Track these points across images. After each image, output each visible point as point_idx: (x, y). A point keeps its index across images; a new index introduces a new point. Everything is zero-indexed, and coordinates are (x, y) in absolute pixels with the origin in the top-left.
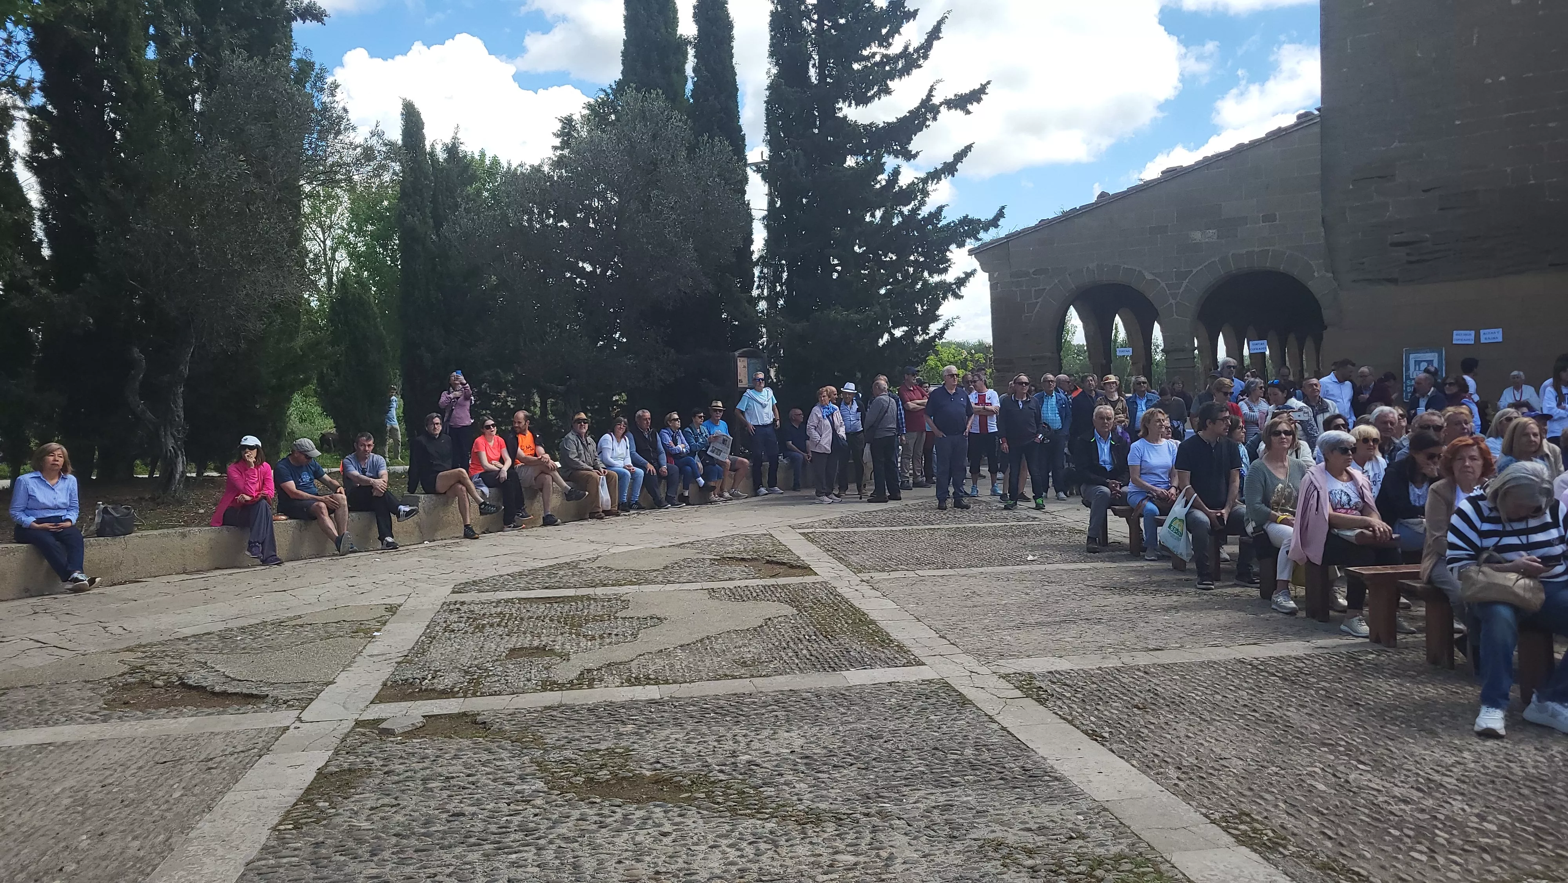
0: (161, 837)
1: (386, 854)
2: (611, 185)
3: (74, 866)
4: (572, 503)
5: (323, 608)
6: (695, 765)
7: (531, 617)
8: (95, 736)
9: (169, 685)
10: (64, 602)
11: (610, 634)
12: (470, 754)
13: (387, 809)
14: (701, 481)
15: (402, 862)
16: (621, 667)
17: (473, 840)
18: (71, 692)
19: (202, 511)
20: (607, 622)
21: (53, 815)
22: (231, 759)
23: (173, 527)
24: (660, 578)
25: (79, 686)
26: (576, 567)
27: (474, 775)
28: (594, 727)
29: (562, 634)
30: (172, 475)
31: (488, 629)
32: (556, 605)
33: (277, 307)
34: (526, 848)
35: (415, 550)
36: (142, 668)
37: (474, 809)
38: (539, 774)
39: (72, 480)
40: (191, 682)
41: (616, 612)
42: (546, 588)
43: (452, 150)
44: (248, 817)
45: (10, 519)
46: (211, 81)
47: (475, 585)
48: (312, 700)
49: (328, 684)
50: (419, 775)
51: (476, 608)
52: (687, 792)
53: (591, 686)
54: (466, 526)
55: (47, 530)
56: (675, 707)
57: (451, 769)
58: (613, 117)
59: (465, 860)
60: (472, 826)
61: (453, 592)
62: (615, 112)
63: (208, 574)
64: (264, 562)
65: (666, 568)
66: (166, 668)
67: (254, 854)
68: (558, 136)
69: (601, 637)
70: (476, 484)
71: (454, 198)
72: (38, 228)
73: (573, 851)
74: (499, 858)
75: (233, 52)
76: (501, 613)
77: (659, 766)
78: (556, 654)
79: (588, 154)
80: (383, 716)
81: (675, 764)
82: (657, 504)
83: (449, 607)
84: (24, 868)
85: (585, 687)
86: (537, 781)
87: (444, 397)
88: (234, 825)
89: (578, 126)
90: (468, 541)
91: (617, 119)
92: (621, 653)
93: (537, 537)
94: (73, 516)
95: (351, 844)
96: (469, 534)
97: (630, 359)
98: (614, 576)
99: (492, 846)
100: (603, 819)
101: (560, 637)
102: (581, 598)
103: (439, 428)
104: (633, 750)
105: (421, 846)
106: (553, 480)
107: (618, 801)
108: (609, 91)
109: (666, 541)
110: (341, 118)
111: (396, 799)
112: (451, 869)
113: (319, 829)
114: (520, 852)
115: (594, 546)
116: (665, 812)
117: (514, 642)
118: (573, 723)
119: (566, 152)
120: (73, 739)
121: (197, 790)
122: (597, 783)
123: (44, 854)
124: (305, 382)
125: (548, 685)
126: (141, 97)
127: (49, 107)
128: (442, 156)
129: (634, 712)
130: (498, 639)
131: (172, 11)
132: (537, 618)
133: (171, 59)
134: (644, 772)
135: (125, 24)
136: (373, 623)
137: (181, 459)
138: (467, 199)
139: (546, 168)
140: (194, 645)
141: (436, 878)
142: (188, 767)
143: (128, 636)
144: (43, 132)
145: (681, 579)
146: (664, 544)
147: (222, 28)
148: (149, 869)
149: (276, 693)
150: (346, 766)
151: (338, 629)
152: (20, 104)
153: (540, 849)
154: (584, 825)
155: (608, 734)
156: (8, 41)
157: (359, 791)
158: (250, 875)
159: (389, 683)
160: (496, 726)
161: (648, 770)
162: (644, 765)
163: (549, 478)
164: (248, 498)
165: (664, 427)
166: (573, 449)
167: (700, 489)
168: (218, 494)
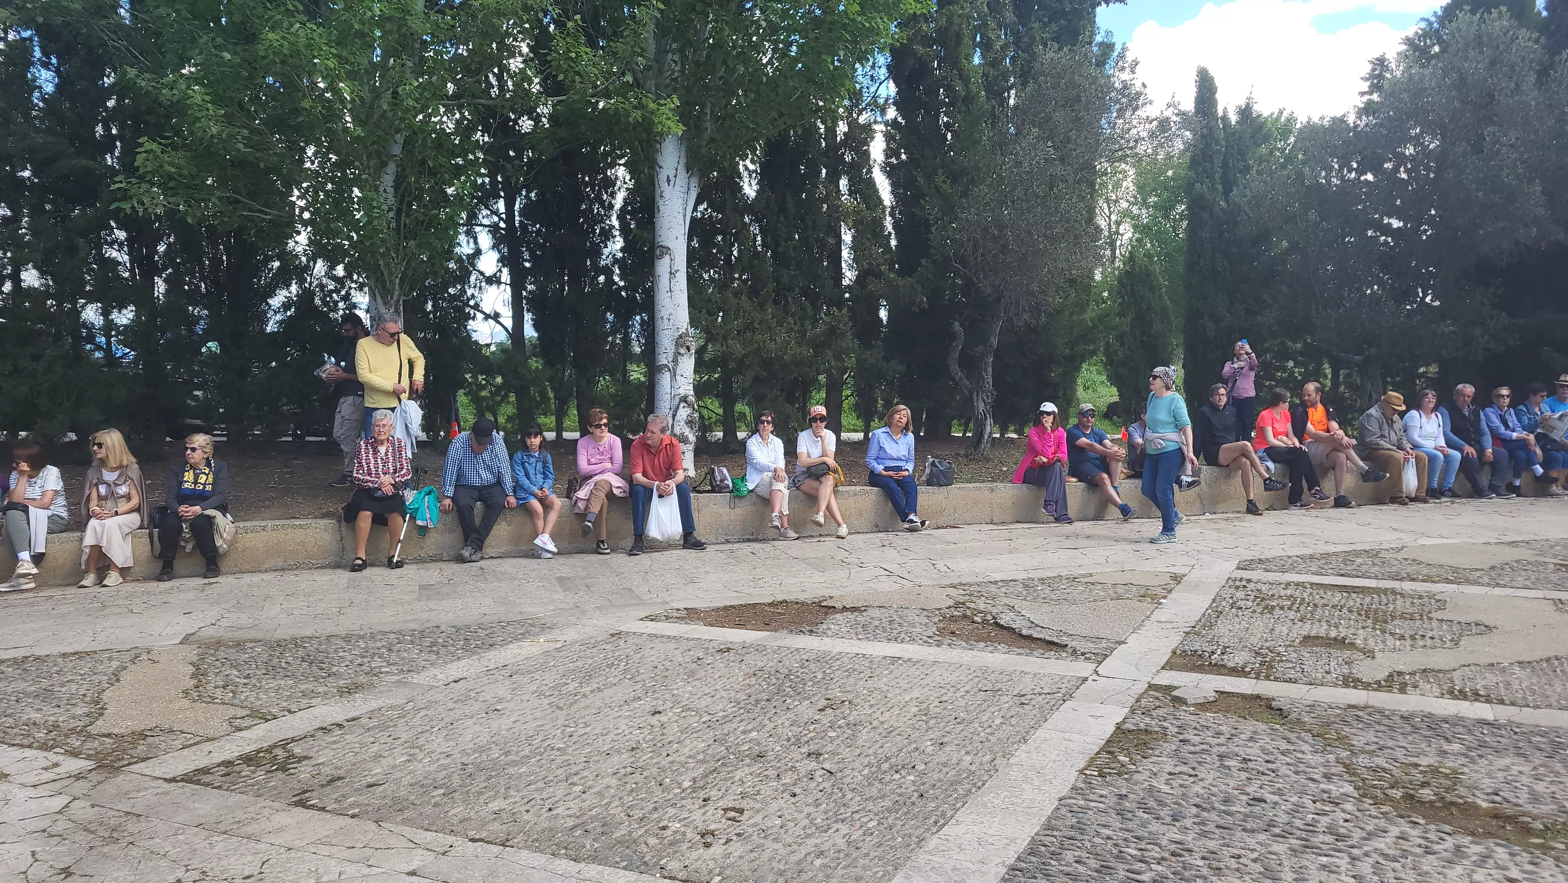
0: (988, 758)
1: (1188, 823)
2: (1429, 128)
3: (923, 767)
4: (1370, 485)
5: (1111, 569)
6: (1547, 808)
7: (1327, 605)
8: (931, 658)
9: (985, 621)
10: (903, 539)
11: (1423, 636)
12: (1268, 740)
13: (1186, 777)
14: (1539, 470)
15: (1203, 834)
16: (1441, 675)
17: (1277, 831)
18: (912, 616)
19: (1005, 469)
20: (1418, 623)
21: (905, 719)
22: (1040, 698)
23: (984, 481)
24: (1486, 579)
25: (918, 612)
26: (1376, 556)
27: (1273, 763)
28: (1410, 738)
29: (1364, 628)
30: (981, 435)
31: (1277, 612)
32: (1354, 595)
33: (1072, 282)
34: (1337, 854)
35: (1197, 521)
36: (964, 604)
37: (1276, 798)
38: (1346, 777)
39: (911, 436)
40: (1002, 622)
41: (1430, 612)
42: (1342, 575)
43: (1245, 112)
44: (1058, 755)
45: (866, 466)
46: (1025, 76)
47: (1261, 562)
48: (1106, 656)
49: (1120, 643)
50: (1215, 750)
51: (1264, 588)
52: (1538, 837)
53: (1403, 690)
54: (1249, 501)
55: (891, 477)
56: (1516, 733)
57: (1248, 751)
58: (1437, 49)
59: (1272, 849)
60: (1275, 815)
61: (1238, 568)
62: (1440, 42)
63: (1011, 526)
64: (1057, 520)
65: (1493, 568)
66: (982, 607)
67: (1065, 792)
68: (1365, 79)
69: (1413, 638)
70: (1261, 458)
71: (1245, 161)
72: (888, 222)
73: (1394, 871)
74: (1308, 856)
75: (1045, 45)
76: (1291, 596)
77: (1498, 799)
78: (1357, 649)
79: (1404, 96)
80: (1175, 683)
81: (1521, 802)
82: (1477, 492)
83: (1235, 584)
84: (887, 759)
85: (1396, 691)
86: (1345, 784)
87: (1228, 368)
88: (1047, 760)
89: (1393, 65)
90: (1250, 517)
91: (1443, 51)
92: (1440, 659)
93: (1328, 519)
94: (910, 467)
95: (1152, 803)
96: (1252, 509)
97: (1448, 326)
98: (1425, 571)
99: (1299, 842)
100: (1429, 844)
101: (1361, 631)
102: (1385, 591)
103: (1224, 399)
104: (1462, 773)
105: (1222, 822)
106: (1347, 458)
107: (1448, 828)
108: (1433, 19)
109: (1493, 537)
110: (1139, 94)
111: (1194, 769)
112: (1255, 855)
113: (1121, 782)
114: (1332, 856)
115: (1398, 535)
116: (1511, 854)
117: (1307, 629)
118: (1382, 728)
119: (1375, 97)
120: (916, 657)
121: (1013, 721)
122: (1418, 802)
123: (901, 750)
124: (1093, 353)
125: (1350, 681)
126: (969, 99)
127: (900, 119)
128: (1233, 118)
129: (1461, 730)
130: (1290, 624)
131: (995, 18)
132: (1333, 607)
133: (993, 63)
134: (1479, 802)
135: (959, 36)
136: (1159, 590)
137: (989, 421)
138: (1260, 160)
139: (1351, 119)
140: (1003, 589)
141: (1241, 860)
142: (1005, 699)
143: (952, 574)
144: (895, 140)
145: (1514, 584)
146: (1489, 541)
147: (1036, 25)
148: (980, 784)
149: (1074, 644)
150: (1142, 726)
151: (1127, 591)
152: (879, 119)
153: (1354, 859)
154: (1406, 845)
155: (1428, 749)
156: (873, 67)
157: (1157, 752)
158: (1064, 810)
159: (1178, 652)
160: (1293, 716)
161: (1484, 800)
162: (1477, 792)
163: (1342, 456)
164: (1045, 460)
165: (1490, 404)
166: (1374, 427)
167: (1538, 479)
168: (1018, 455)
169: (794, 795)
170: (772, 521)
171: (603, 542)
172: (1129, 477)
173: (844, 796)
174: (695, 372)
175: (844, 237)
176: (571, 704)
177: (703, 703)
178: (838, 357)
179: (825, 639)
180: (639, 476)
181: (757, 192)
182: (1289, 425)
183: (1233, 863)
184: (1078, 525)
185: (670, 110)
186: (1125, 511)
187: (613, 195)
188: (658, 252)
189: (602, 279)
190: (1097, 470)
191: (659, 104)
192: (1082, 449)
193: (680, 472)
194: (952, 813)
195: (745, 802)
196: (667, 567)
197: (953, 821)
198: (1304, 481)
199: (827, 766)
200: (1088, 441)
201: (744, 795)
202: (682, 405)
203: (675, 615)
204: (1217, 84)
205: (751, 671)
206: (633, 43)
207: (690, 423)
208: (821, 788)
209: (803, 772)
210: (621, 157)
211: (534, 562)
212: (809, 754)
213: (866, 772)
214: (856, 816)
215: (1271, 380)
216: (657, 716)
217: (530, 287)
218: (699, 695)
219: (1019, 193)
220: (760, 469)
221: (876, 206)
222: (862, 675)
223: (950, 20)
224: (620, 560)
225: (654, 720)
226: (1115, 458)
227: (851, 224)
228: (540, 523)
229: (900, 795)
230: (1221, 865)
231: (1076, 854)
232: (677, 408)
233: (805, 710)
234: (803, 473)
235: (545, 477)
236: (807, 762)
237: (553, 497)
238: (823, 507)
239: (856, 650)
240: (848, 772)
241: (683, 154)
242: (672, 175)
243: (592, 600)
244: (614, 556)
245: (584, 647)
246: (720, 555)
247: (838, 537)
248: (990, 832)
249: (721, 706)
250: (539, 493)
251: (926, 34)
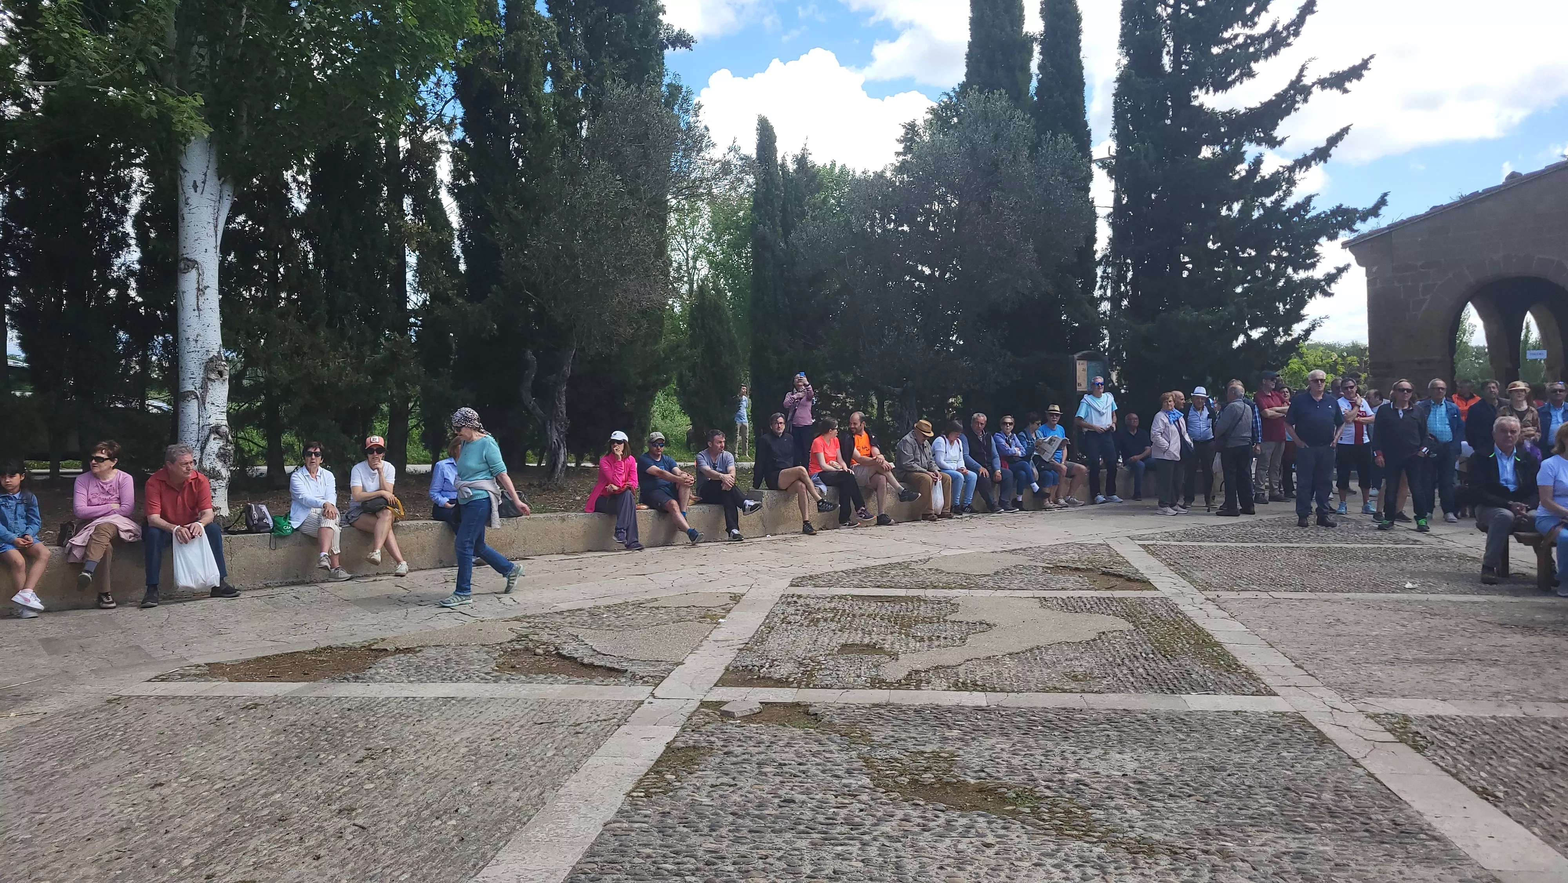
0: (537, 791)
1: (724, 831)
2: (952, 188)
3: (467, 809)
4: (906, 504)
5: (676, 593)
6: (1020, 778)
7: (863, 615)
8: (487, 695)
9: (547, 653)
11: (939, 637)
12: (802, 743)
13: (726, 788)
14: (1036, 487)
15: (737, 841)
16: (949, 671)
17: (802, 827)
18: (471, 653)
19: (578, 498)
20: (936, 625)
21: (453, 762)
22: (595, 726)
23: (555, 511)
24: (991, 584)
25: (477, 649)
26: (907, 567)
27: (805, 765)
28: (920, 729)
29: (892, 633)
30: (555, 465)
31: (822, 624)
32: (887, 604)
33: (644, 313)
34: (851, 842)
35: (758, 543)
36: (526, 636)
37: (804, 797)
38: (865, 770)
40: (564, 653)
41: (946, 615)
42: (878, 587)
43: (801, 161)
44: (607, 781)
45: (429, 498)
46: (596, 109)
47: (812, 579)
48: (664, 678)
49: (678, 664)
50: (754, 759)
51: (812, 602)
52: (1011, 804)
53: (918, 688)
54: (805, 522)
56: (1002, 716)
57: (784, 756)
58: (955, 120)
59: (796, 846)
60: (802, 814)
61: (792, 585)
62: (958, 115)
63: (582, 556)
64: (628, 547)
65: (996, 573)
66: (545, 638)
67: (611, 816)
68: (901, 141)
69: (930, 639)
70: (815, 482)
71: (801, 206)
72: (457, 247)
73: (896, 851)
74: (826, 848)
75: (614, 81)
76: (835, 608)
77: (983, 775)
78: (885, 653)
79: (929, 158)
80: (725, 699)
81: (1000, 775)
82: (990, 508)
83: (787, 600)
84: (429, 806)
85: (913, 688)
86: (864, 777)
87: (788, 397)
88: (596, 787)
89: (921, 131)
90: (806, 537)
91: (960, 122)
92: (950, 656)
93: (871, 536)
95: (693, 817)
96: (808, 530)
97: (967, 362)
98: (945, 579)
99: (819, 836)
100: (926, 822)
101: (889, 637)
102: (912, 599)
103: (783, 427)
104: (958, 756)
105: (754, 826)
106: (887, 481)
107: (942, 806)
108: (952, 94)
109: (999, 547)
110: (703, 136)
111: (734, 779)
112: (781, 853)
113: (666, 800)
114: (846, 845)
115: (925, 548)
116: (989, 822)
117: (845, 638)
118: (899, 722)
119: (909, 157)
120: (471, 696)
121: (566, 752)
122: (921, 785)
123: (444, 795)
124: (667, 383)
125: (877, 683)
126: (540, 126)
127: (468, 140)
128: (791, 167)
129: (960, 717)
130: (831, 634)
131: (566, 48)
132: (868, 616)
133: (564, 92)
134: (969, 779)
135: (528, 62)
136: (719, 610)
137: (563, 451)
138: (814, 207)
139: (888, 174)
140: (569, 619)
141: (768, 860)
142: (560, 730)
143: (517, 607)
144: (462, 162)
145: (1012, 586)
146: (996, 550)
147: (606, 60)
148: (526, 819)
149: (634, 668)
150: (691, 743)
151: (688, 613)
152: (446, 138)
153: (864, 844)
154: (907, 826)
155: (933, 737)
156: (438, 84)
157: (701, 767)
158: (607, 835)
159: (731, 668)
160: (827, 719)
161: (973, 778)
162: (968, 772)
163: (883, 478)
164: (616, 488)
165: (999, 430)
166: (909, 451)
167: (1035, 494)
168: (592, 483)
169: (318, 858)
170: (320, 561)
171: (106, 595)
172: (697, 503)
173: (375, 851)
174: (230, 399)
175: (408, 259)
176: (45, 786)
177: (219, 768)
178: (400, 385)
179: (372, 685)
180: (156, 517)
181: (308, 205)
182: (838, 450)
183: (760, 864)
184: (648, 551)
185: (193, 107)
186: (693, 536)
187: (127, 198)
188: (182, 266)
189: (112, 293)
190: (668, 497)
191: (180, 101)
192: (652, 477)
193: (209, 511)
194: (492, 853)
195: (257, 873)
196: (188, 619)
197: (494, 862)
198: (852, 502)
199: (360, 821)
200: (658, 469)
201: (256, 866)
202: (213, 436)
203: (193, 672)
204: (776, 134)
205: (281, 727)
206: (145, 30)
207: (222, 456)
208: (350, 846)
209: (331, 831)
210: (137, 156)
211: (11, 624)
212: (340, 811)
213: (403, 822)
214: (388, 871)
215: (827, 410)
216: (158, 789)
217: (16, 300)
218: (214, 760)
219: (591, 223)
220: (307, 505)
221: (443, 228)
222: (410, 719)
223: (518, 44)
224: (130, 615)
225: (154, 795)
226: (684, 483)
227: (415, 246)
228: (21, 577)
229: (439, 842)
230: (750, 868)
231: (615, 877)
232: (207, 439)
233: (341, 763)
234: (358, 508)
235: (29, 521)
236: (336, 820)
237: (40, 546)
238: (380, 543)
239: (405, 694)
240: (383, 825)
241: (213, 159)
242: (199, 179)
243: (87, 663)
244: (120, 610)
245: (71, 718)
246: (256, 601)
247: (397, 575)
248: (532, 867)
249: (239, 770)
250: (21, 541)
251: (494, 57)
